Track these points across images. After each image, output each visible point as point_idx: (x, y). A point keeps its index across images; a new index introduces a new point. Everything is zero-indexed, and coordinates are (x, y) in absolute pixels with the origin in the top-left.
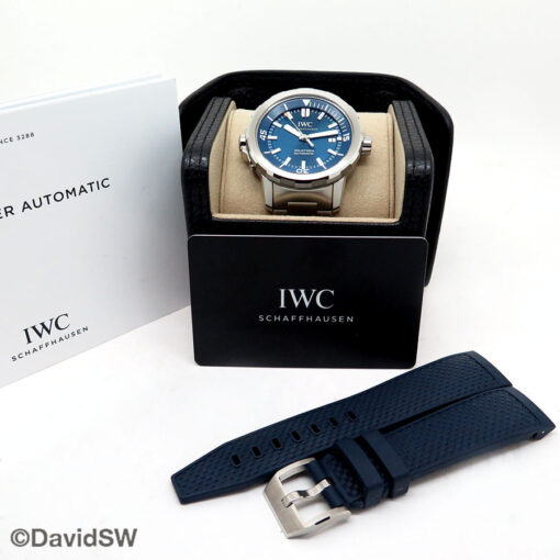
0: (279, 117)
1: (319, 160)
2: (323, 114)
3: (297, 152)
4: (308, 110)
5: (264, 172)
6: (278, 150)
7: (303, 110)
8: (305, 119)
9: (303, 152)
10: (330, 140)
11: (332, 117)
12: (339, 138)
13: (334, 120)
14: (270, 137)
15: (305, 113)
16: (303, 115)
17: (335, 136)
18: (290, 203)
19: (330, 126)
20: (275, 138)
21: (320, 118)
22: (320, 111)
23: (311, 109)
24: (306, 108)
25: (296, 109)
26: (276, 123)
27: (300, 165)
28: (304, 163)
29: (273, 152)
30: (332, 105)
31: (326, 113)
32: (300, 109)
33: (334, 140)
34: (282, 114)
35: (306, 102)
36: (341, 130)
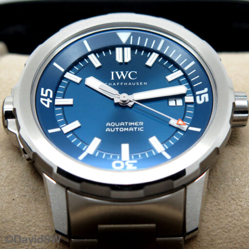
0: (76, 63)
1: (154, 141)
2: (154, 56)
3: (111, 127)
4: (128, 50)
5: (49, 169)
6: (76, 124)
7: (119, 50)
8: (124, 66)
9: (122, 127)
10: (172, 103)
11: (171, 61)
12: (189, 99)
13: (177, 67)
14: (59, 101)
15: (123, 55)
16: (119, 59)
17: (182, 96)
18: (102, 226)
19: (170, 78)
20: (69, 101)
21: (150, 63)
22: (149, 51)
23: (133, 48)
24: (123, 46)
25: (106, 49)
26: (69, 76)
27: (119, 151)
28: (125, 147)
29: (66, 129)
30: (171, 39)
31: (161, 55)
32: (113, 49)
33: (180, 102)
34: (81, 59)
35: (124, 37)
36: (191, 85)
